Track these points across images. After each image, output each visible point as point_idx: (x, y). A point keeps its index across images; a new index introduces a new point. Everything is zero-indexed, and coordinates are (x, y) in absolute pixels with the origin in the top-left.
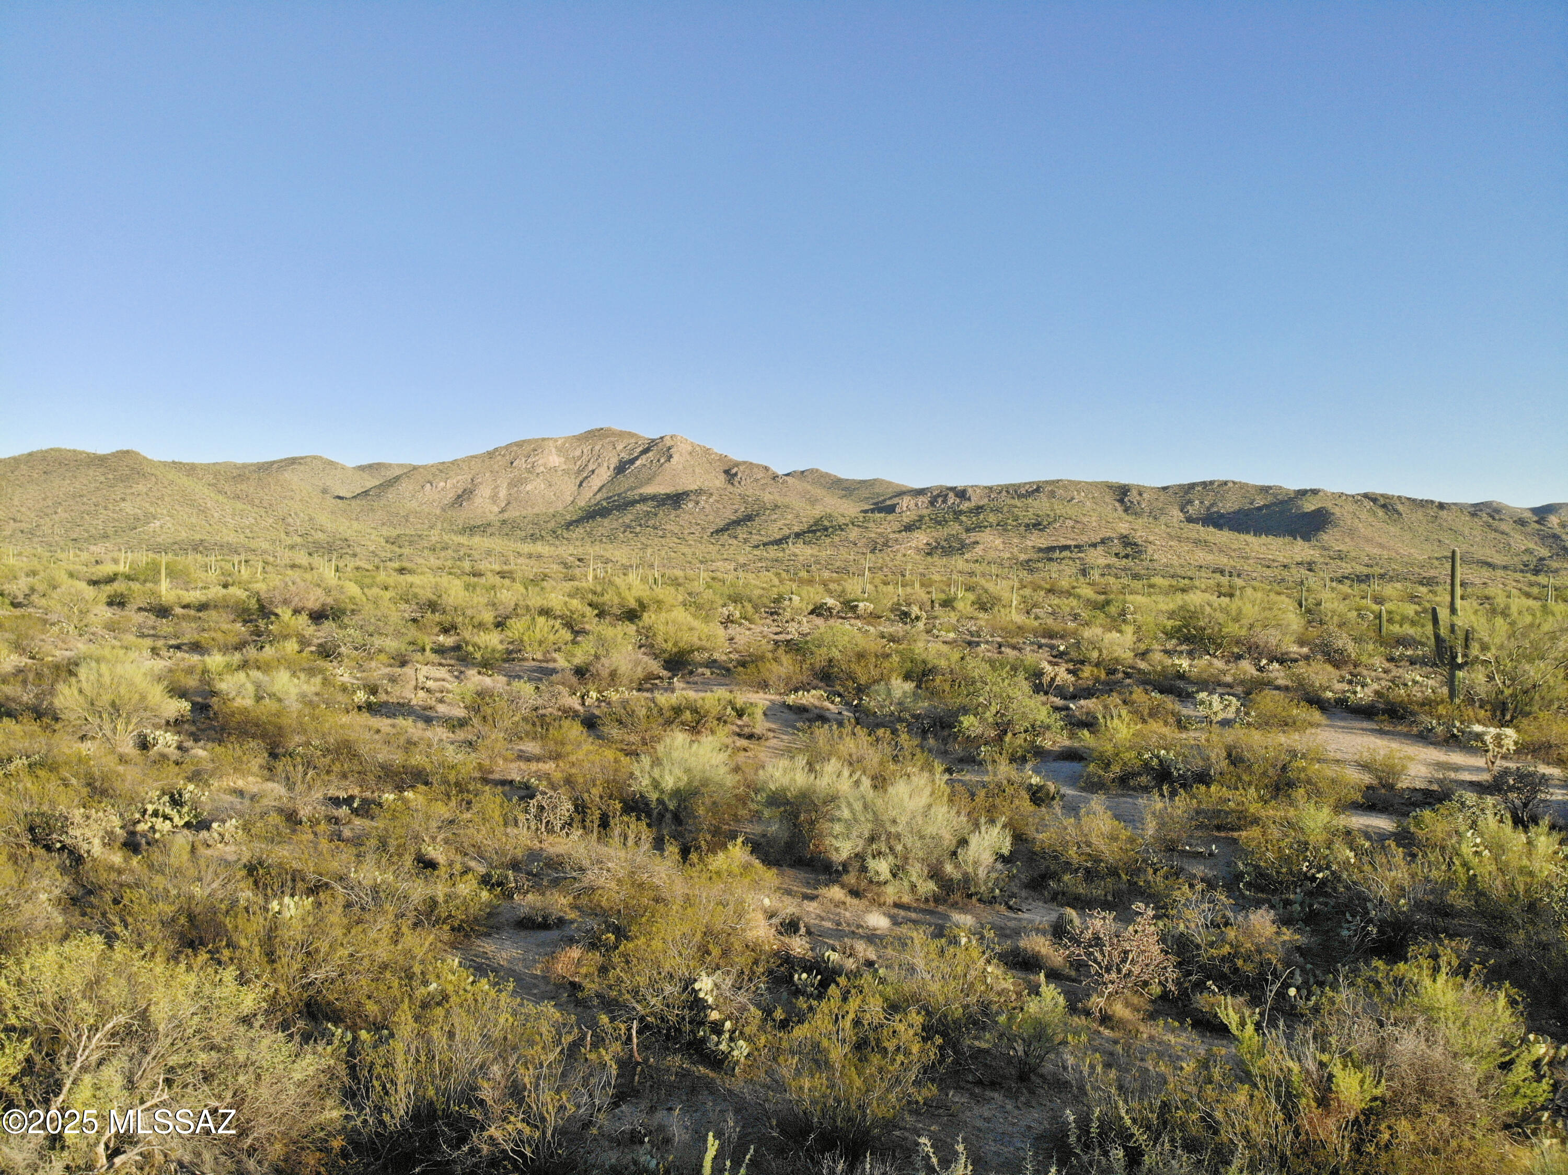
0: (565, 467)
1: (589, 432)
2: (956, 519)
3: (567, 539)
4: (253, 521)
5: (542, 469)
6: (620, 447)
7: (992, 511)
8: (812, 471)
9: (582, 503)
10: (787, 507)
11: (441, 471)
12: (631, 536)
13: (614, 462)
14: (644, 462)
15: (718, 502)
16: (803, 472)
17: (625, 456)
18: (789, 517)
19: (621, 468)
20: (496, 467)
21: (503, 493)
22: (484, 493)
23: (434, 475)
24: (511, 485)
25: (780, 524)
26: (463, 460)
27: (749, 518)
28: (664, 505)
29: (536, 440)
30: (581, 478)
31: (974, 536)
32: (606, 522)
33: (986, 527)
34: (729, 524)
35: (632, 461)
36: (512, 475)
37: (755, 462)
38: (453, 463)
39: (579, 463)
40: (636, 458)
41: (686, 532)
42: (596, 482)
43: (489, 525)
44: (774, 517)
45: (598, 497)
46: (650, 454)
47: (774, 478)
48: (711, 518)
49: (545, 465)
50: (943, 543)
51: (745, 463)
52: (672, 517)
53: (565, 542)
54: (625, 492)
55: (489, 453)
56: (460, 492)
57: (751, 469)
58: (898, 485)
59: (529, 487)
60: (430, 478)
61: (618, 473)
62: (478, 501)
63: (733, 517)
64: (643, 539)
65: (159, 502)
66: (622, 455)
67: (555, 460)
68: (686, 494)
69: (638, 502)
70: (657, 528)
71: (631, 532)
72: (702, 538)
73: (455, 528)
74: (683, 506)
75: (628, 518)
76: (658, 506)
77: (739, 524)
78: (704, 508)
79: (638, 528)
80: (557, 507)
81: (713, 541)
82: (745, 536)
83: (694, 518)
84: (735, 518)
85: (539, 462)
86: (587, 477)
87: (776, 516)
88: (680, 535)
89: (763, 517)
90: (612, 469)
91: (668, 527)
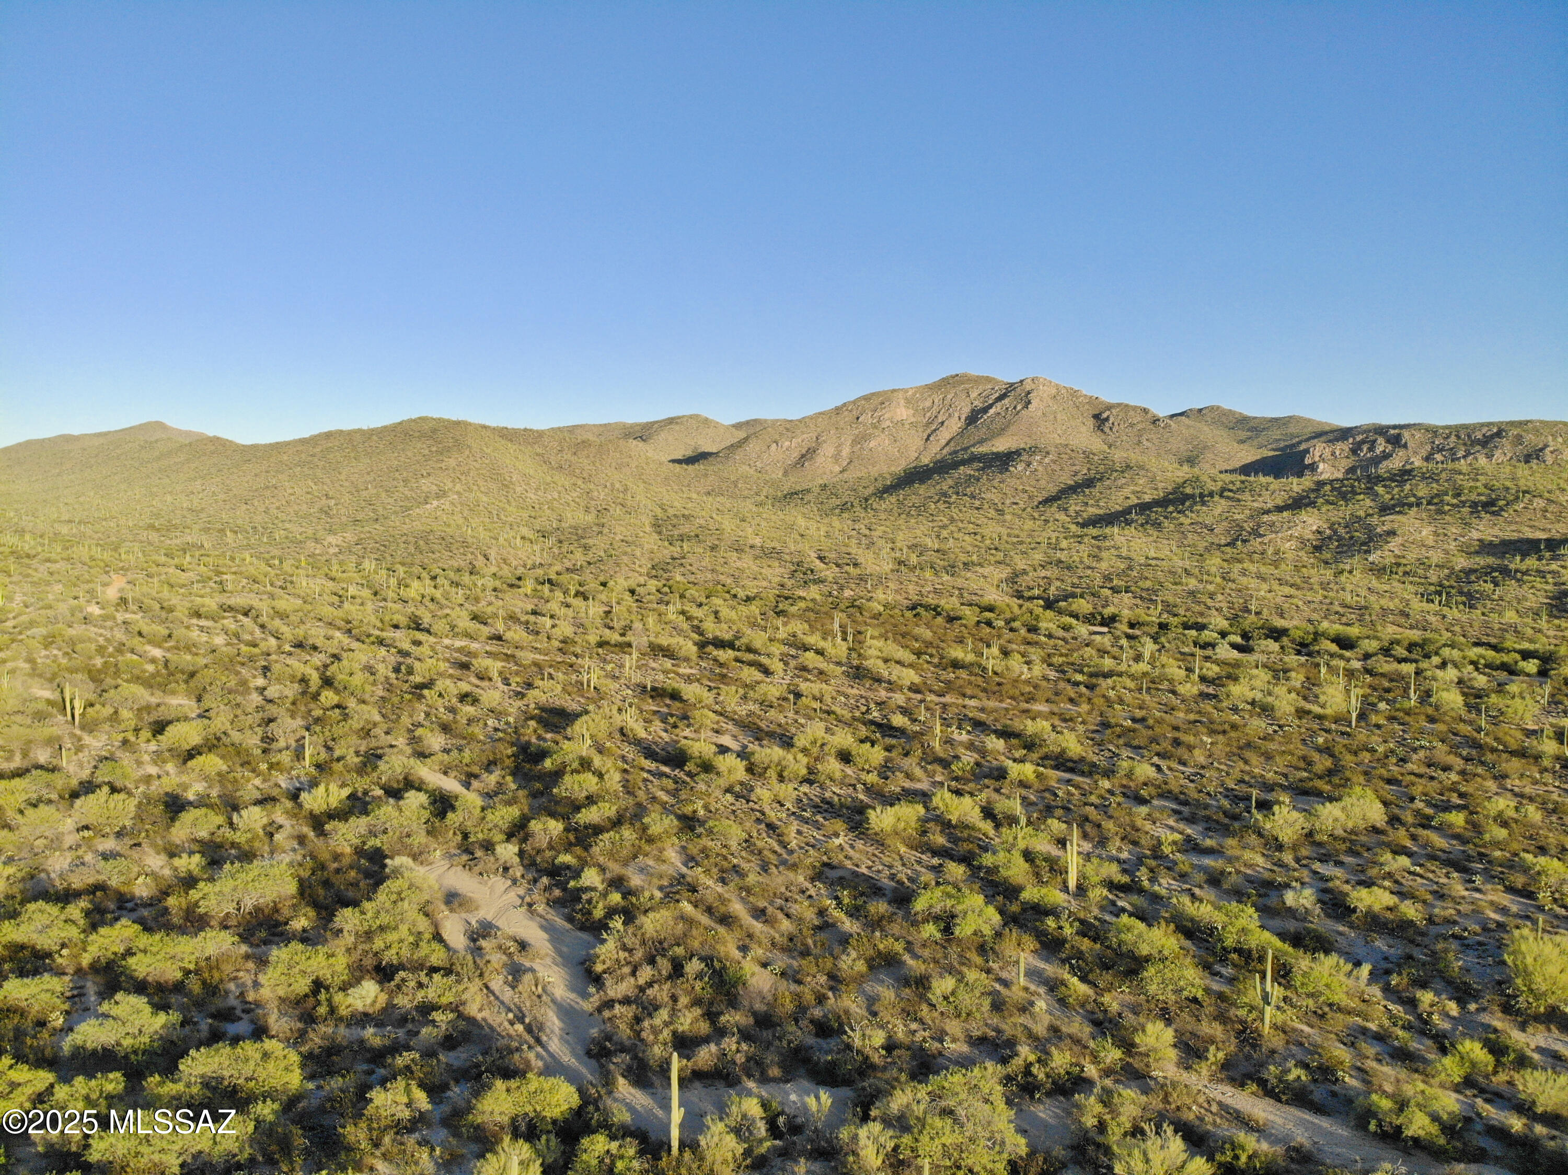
0: (913, 420)
1: (943, 379)
2: (1370, 491)
3: (874, 510)
4: (556, 495)
5: (888, 423)
6: (974, 395)
7: (1424, 478)
8: (1212, 409)
9: (926, 459)
10: (1141, 467)
11: (787, 430)
12: (942, 507)
13: (966, 411)
14: (998, 410)
15: (1054, 462)
16: (1200, 410)
17: (979, 404)
18: (1141, 482)
19: (973, 418)
20: (842, 423)
21: (846, 451)
22: (827, 450)
23: (781, 433)
24: (855, 442)
25: (1127, 490)
26: (811, 418)
27: (1089, 483)
28: (990, 467)
29: (885, 392)
30: (929, 431)
31: (1391, 521)
32: (923, 488)
33: (1410, 505)
35: (985, 410)
36: (856, 432)
37: (1131, 403)
38: (800, 421)
39: (928, 415)
40: (990, 406)
41: (1008, 502)
42: (945, 435)
43: (809, 491)
44: (1121, 482)
45: (944, 452)
46: (1006, 401)
47: (1154, 422)
48: (1043, 483)
49: (891, 419)
50: (1342, 531)
51: (1119, 405)
52: (995, 483)
53: (870, 514)
55: (837, 408)
56: (804, 451)
57: (1126, 413)
58: (1319, 423)
59: (873, 444)
60: (777, 437)
61: (968, 425)
62: (819, 460)
63: (1070, 482)
64: (955, 511)
65: (463, 478)
66: (976, 403)
67: (902, 412)
68: (1021, 452)
69: (963, 462)
70: (974, 497)
71: (945, 502)
72: (1024, 510)
73: (779, 494)
74: (1012, 469)
75: (947, 484)
76: (983, 469)
77: (1075, 492)
78: (1036, 470)
79: (954, 496)
80: (899, 465)
81: (1036, 515)
82: (1078, 508)
83: (1022, 484)
84: (1072, 483)
85: (886, 416)
86: (935, 430)
87: (1124, 481)
88: (1000, 506)
89: (1107, 483)
90: (963, 419)
91: (988, 496)
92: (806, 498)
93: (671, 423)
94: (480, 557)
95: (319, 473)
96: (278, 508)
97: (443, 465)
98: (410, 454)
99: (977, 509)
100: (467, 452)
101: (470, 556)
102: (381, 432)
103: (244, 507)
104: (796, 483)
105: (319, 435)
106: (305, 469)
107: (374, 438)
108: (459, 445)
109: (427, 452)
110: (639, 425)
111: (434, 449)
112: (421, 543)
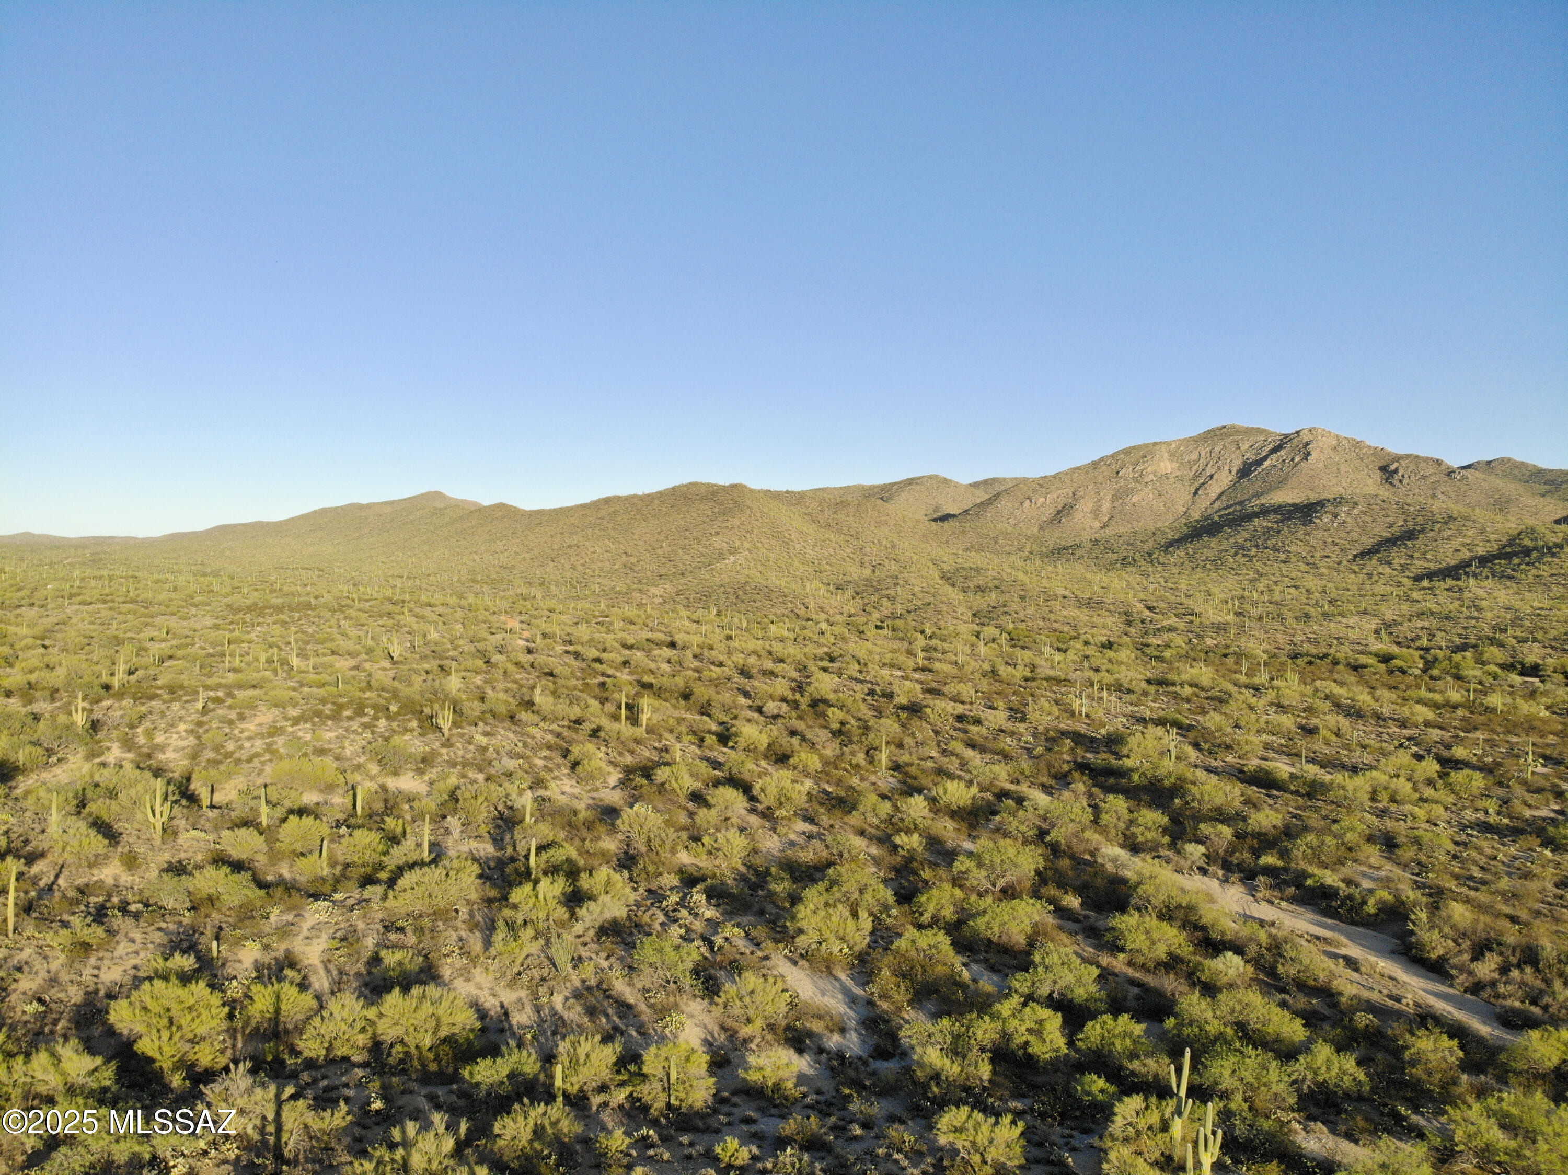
0: (1178, 473)
1: (1209, 432)
3: (1163, 564)
4: (832, 552)
5: (1151, 477)
6: (1244, 446)
9: (1196, 515)
10: (1467, 519)
11: (1042, 486)
12: (1242, 560)
13: (1237, 464)
14: (1274, 462)
15: (1365, 513)
16: (1489, 463)
17: (1251, 456)
18: (1470, 533)
19: (1245, 471)
20: (1100, 478)
21: (1106, 506)
22: (1085, 506)
23: (1034, 491)
24: (1116, 497)
25: (1456, 543)
26: (1066, 473)
27: (1410, 535)
28: (1290, 519)
29: (1146, 446)
30: (1196, 485)
32: (1214, 542)
34: (1380, 544)
35: (1259, 462)
36: (1117, 486)
37: (1422, 454)
38: (1054, 477)
39: (1195, 468)
40: (1265, 458)
41: (1318, 555)
42: (1215, 489)
43: (1079, 546)
44: (1447, 533)
45: (1217, 505)
46: (1282, 452)
47: (1449, 474)
48: (1354, 535)
49: (1154, 473)
51: (1408, 456)
52: (1300, 535)
53: (1160, 568)
54: (1249, 500)
55: (1093, 463)
56: (1060, 507)
57: (1417, 465)
59: (1135, 499)
60: (1031, 493)
61: (1241, 478)
62: (1078, 516)
63: (1386, 534)
64: (1259, 565)
65: (748, 536)
66: (1248, 455)
67: (1167, 466)
68: (1321, 504)
69: (1256, 515)
70: (1278, 550)
71: (1244, 555)
72: (1339, 563)
73: (1044, 550)
74: (1316, 520)
75: (1242, 536)
76: (1282, 521)
77: (1394, 544)
78: (1344, 522)
79: (1254, 550)
80: (1166, 520)
81: (1356, 568)
82: (1402, 561)
83: (1330, 536)
84: (1389, 535)
85: (1149, 470)
86: (1203, 484)
87: (1450, 533)
88: (1310, 560)
89: (1431, 534)
90: (1234, 472)
91: (1293, 548)
92: (1078, 553)
93: (911, 484)
94: (800, 606)
95: (612, 533)
96: (583, 565)
97: (728, 524)
98: (695, 515)
99: (1285, 562)
100: (748, 512)
101: (790, 605)
102: (661, 495)
103: (552, 564)
104: (1060, 538)
105: (599, 501)
106: (597, 531)
107: (656, 501)
108: (738, 505)
109: (710, 513)
110: (878, 486)
111: (716, 510)
112: (740, 593)
